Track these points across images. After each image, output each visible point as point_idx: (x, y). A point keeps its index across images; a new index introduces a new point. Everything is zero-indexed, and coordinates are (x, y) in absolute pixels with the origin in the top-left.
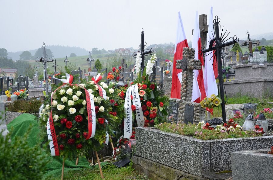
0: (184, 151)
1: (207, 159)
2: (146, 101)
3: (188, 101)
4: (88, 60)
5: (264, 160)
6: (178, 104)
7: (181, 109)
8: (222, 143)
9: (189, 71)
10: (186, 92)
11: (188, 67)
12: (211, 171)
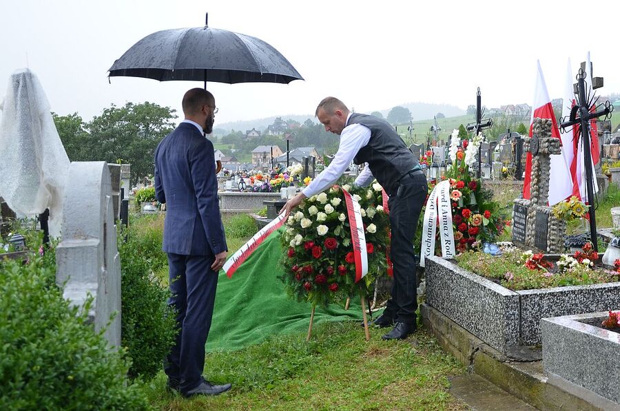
0: (483, 306)
1: (513, 324)
2: (462, 208)
3: (541, 204)
4: (432, 129)
5: (585, 340)
6: (526, 208)
7: (531, 217)
8: (541, 297)
9: (542, 156)
10: (538, 190)
11: (540, 151)
12: (522, 345)
